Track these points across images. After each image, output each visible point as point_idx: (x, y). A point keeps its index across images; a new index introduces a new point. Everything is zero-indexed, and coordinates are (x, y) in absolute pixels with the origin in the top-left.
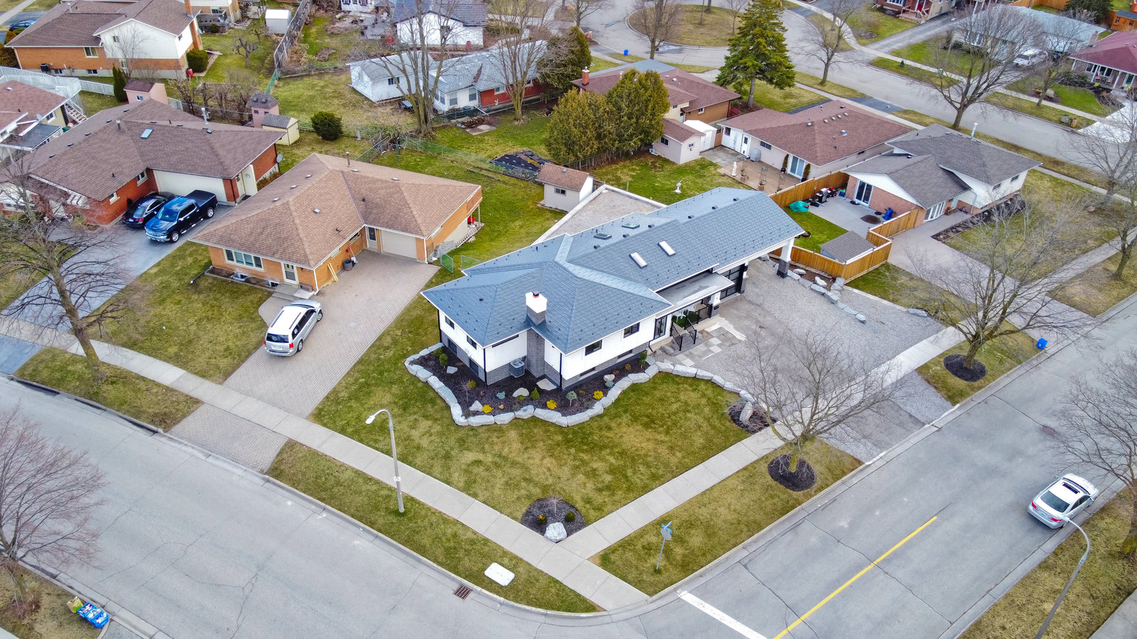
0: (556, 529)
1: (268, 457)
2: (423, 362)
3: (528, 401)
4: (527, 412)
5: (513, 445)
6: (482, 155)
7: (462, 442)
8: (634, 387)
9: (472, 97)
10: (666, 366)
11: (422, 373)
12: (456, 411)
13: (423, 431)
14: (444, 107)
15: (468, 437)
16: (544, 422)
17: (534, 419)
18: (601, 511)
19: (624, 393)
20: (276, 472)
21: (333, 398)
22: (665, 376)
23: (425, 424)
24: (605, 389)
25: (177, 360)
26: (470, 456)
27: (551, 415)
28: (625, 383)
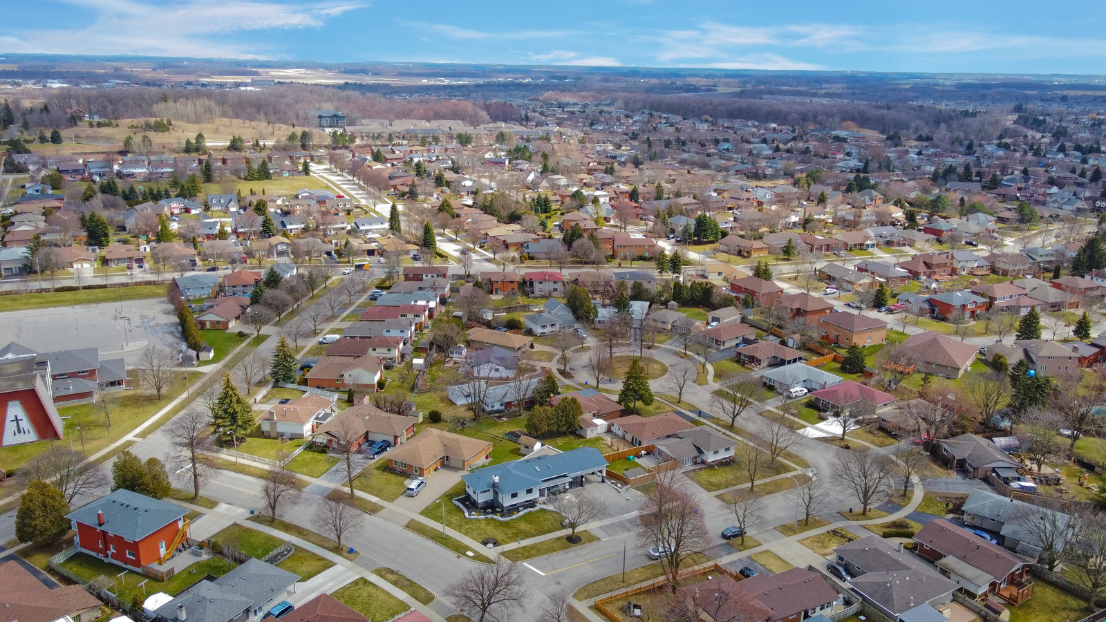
0: (490, 545)
1: (405, 523)
2: (458, 500)
3: (492, 513)
4: (490, 516)
5: (483, 525)
6: (501, 431)
7: (467, 523)
8: (530, 512)
9: (501, 405)
10: (543, 507)
11: (457, 503)
12: (467, 514)
13: (455, 519)
14: (489, 409)
15: (468, 521)
16: (495, 519)
17: (492, 519)
18: (506, 543)
19: (526, 514)
20: (408, 526)
21: (427, 509)
22: (542, 510)
23: (455, 517)
24: (519, 511)
25: (377, 495)
26: (468, 526)
27: (498, 517)
28: (527, 511)
